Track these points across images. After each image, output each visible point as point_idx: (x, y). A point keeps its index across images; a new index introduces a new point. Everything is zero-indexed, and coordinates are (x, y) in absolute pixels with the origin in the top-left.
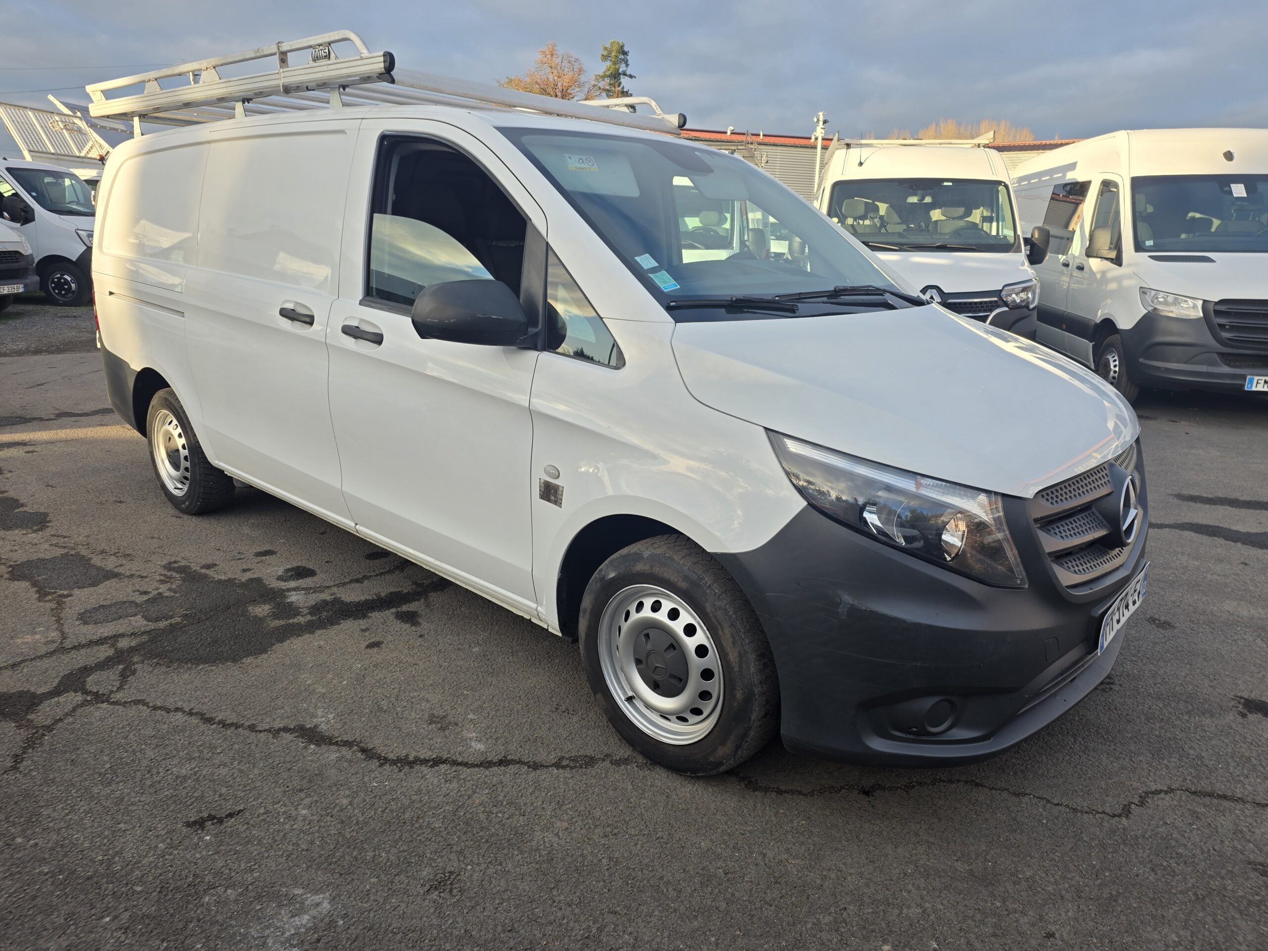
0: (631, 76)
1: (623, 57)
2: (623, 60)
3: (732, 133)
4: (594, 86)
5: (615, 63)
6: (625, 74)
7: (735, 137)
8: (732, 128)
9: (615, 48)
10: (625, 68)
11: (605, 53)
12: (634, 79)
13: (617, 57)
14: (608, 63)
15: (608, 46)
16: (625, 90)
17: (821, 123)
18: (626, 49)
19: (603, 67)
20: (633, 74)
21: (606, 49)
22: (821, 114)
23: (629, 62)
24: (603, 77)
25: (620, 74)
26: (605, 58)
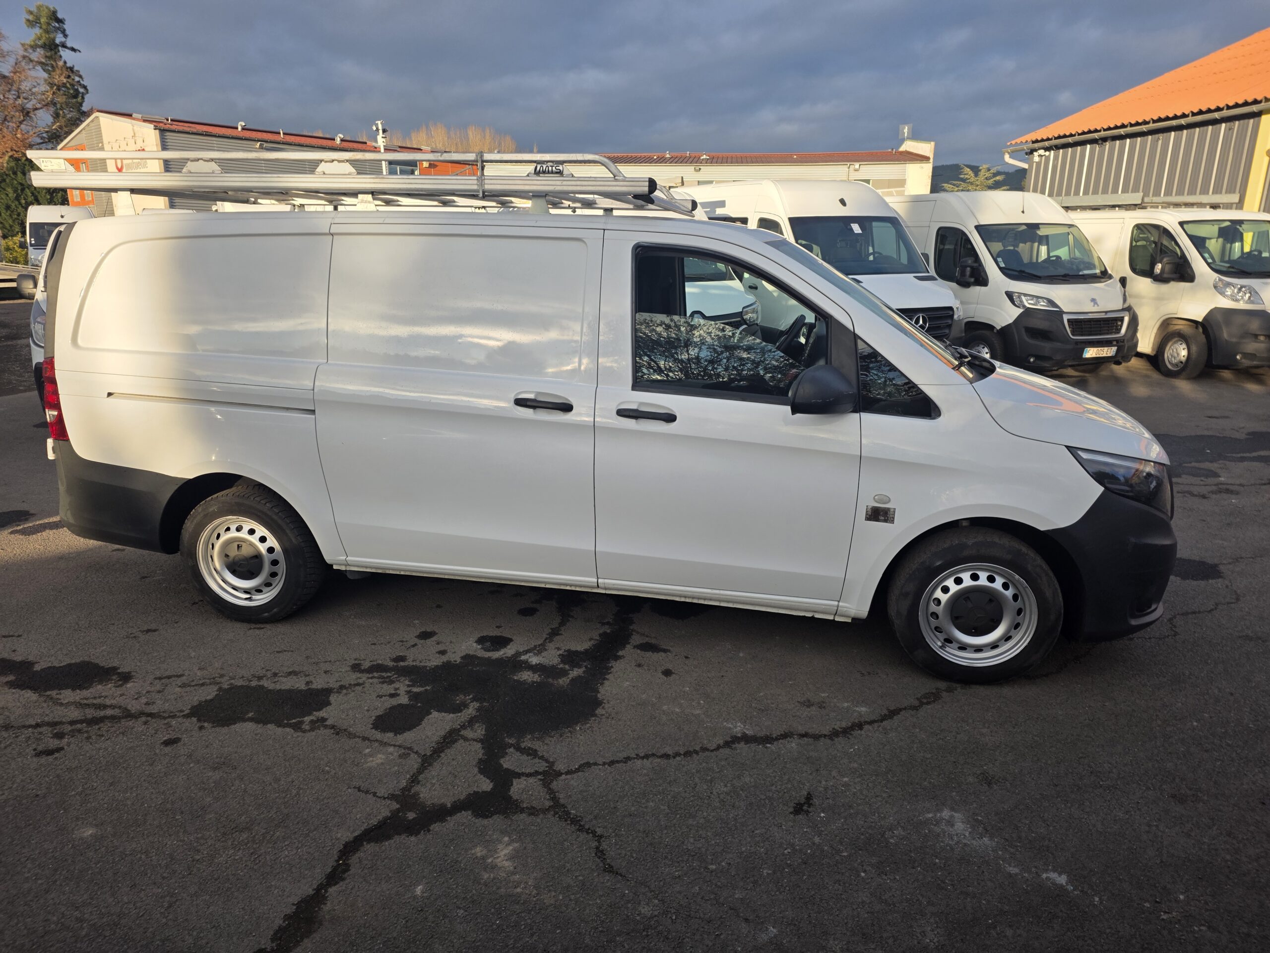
0: (73, 49)
1: (57, 25)
2: (58, 29)
3: (243, 129)
4: (24, 57)
5: (47, 32)
6: (64, 46)
7: (248, 134)
8: (244, 124)
9: (44, 13)
10: (63, 39)
11: (31, 18)
12: (78, 53)
13: (49, 24)
14: (37, 31)
15: (34, 9)
16: (68, 65)
17: (381, 131)
18: (60, 16)
19: (33, 34)
20: (76, 47)
21: (31, 13)
22: (379, 122)
23: (67, 32)
24: (34, 47)
25: (58, 45)
26: (31, 24)
